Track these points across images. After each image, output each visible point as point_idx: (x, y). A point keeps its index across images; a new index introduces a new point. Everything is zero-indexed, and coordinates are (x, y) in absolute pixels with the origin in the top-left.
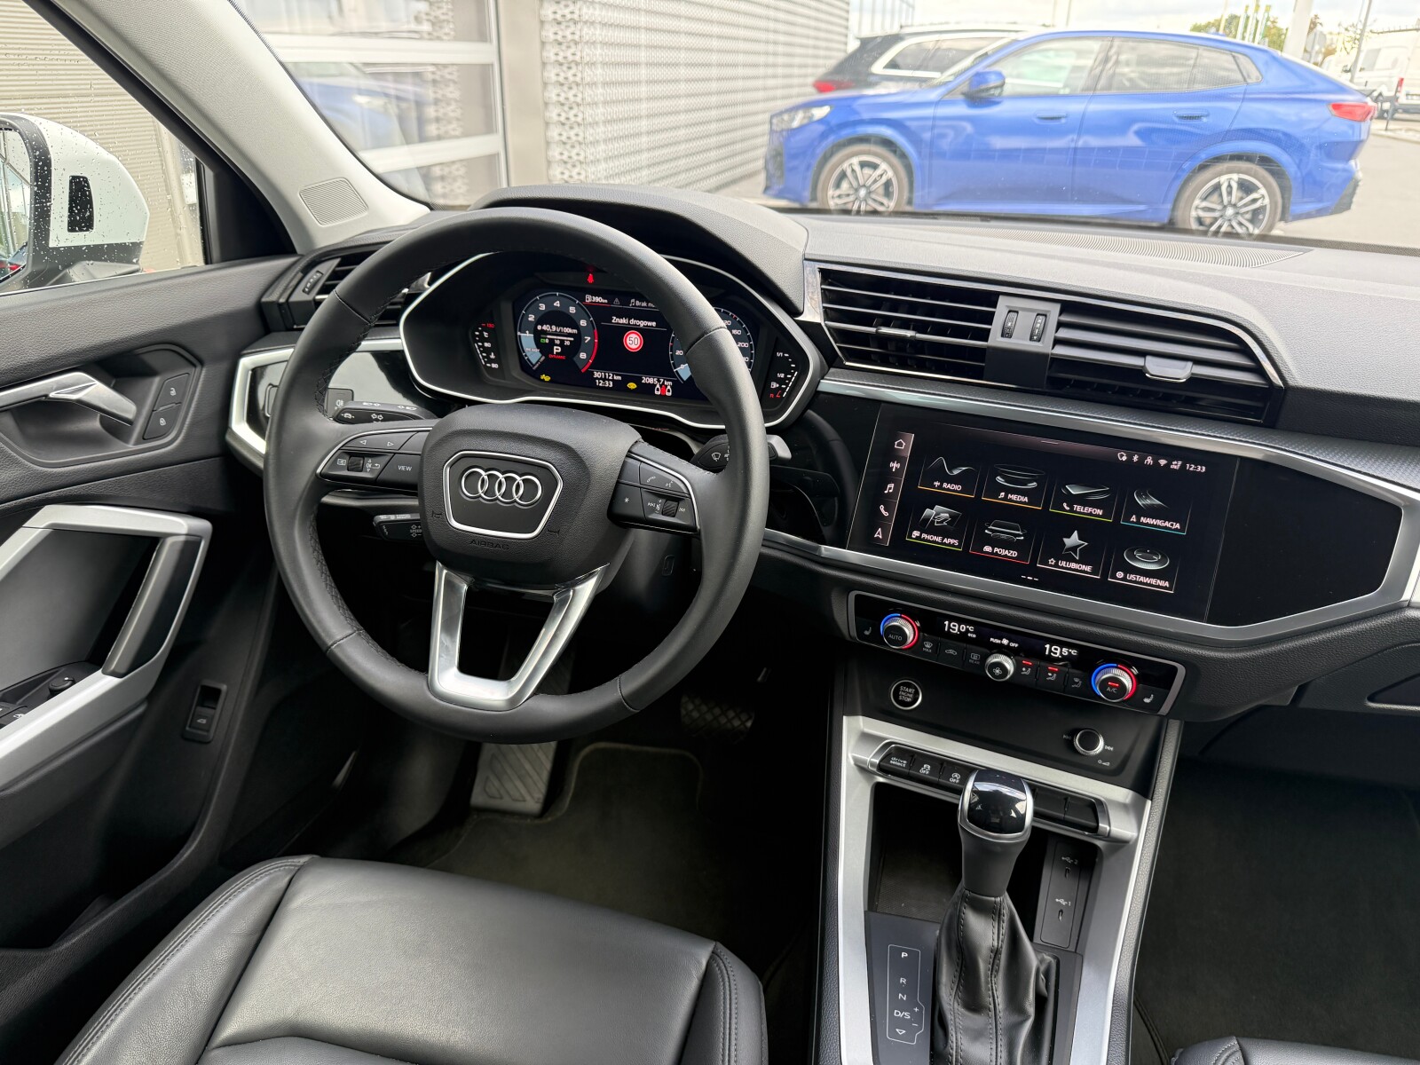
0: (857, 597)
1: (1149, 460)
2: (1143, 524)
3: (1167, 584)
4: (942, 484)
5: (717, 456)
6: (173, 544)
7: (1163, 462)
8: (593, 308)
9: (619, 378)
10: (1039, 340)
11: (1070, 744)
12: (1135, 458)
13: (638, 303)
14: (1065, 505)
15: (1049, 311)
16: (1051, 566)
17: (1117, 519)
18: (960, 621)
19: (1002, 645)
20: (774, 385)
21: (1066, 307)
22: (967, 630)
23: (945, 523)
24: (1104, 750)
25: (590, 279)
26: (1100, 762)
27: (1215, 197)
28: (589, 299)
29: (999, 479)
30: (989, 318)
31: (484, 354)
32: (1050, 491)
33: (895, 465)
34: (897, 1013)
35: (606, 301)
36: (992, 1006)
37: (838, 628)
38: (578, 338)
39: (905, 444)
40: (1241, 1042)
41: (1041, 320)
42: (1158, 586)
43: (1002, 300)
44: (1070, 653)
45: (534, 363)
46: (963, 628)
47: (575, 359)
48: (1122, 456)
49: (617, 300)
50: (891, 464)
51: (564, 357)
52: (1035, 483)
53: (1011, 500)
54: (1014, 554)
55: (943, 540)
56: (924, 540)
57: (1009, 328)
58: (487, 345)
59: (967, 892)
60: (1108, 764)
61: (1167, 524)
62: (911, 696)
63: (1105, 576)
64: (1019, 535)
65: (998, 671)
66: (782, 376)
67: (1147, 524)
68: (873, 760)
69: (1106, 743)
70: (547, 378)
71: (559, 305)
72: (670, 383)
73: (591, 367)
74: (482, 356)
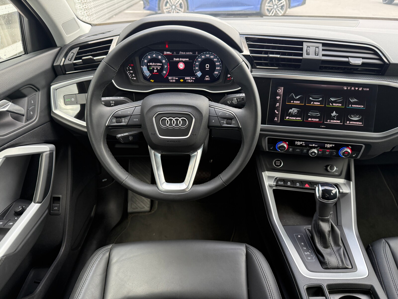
0: (268, 138)
1: (353, 88)
2: (353, 107)
3: (361, 123)
4: (293, 102)
5: (229, 102)
6: (46, 155)
7: (357, 89)
8: (167, 56)
9: (177, 78)
10: (318, 55)
11: (327, 170)
12: (349, 88)
13: (182, 53)
14: (330, 104)
15: (319, 46)
16: (328, 122)
17: (346, 106)
18: (300, 141)
19: (313, 146)
20: (229, 76)
21: (324, 45)
22: (303, 144)
23: (296, 113)
24: (336, 170)
25: (167, 47)
26: (335, 173)
27: (271, 3)
28: (165, 53)
29: (311, 98)
30: (302, 49)
31: (131, 75)
32: (326, 100)
33: (278, 98)
34: (306, 253)
35: (171, 53)
36: (331, 246)
37: (263, 148)
38: (162, 67)
39: (281, 91)
40: (385, 239)
41: (317, 49)
42: (359, 124)
43: (304, 43)
44: (332, 146)
45: (148, 76)
46: (301, 143)
47: (162, 74)
48: (345, 88)
49: (175, 52)
50: (277, 97)
51: (158, 73)
52: (321, 98)
53: (315, 104)
54: (318, 120)
55: (296, 118)
56: (290, 119)
57: (309, 52)
58: (131, 72)
59: (320, 217)
60: (337, 173)
61: (360, 106)
62: (279, 163)
63: (344, 123)
64: (318, 114)
65: (313, 154)
67: (354, 107)
68: (274, 183)
69: (336, 168)
70: (153, 81)
71: (155, 56)
72: (194, 78)
73: (167, 76)
74: (130, 76)
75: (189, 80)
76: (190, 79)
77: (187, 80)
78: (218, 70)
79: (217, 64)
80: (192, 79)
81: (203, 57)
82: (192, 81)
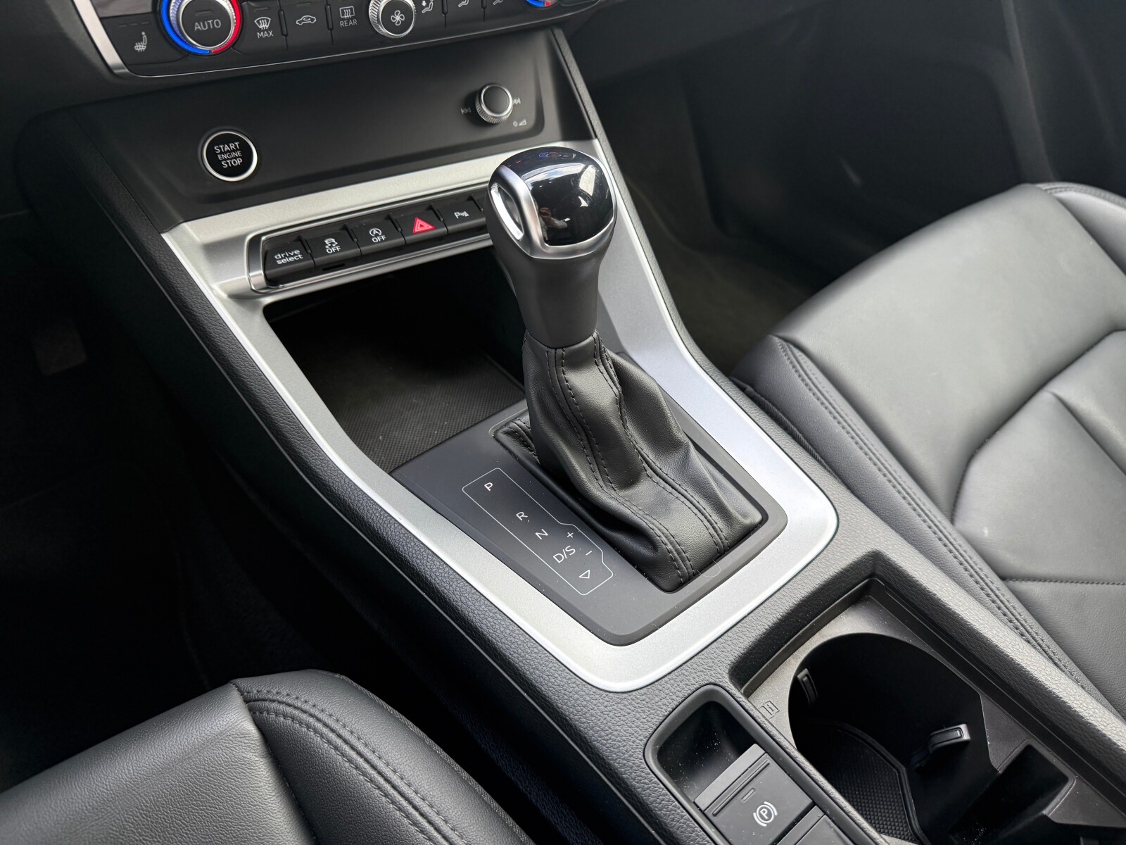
11: (477, 121)
24: (514, 106)
34: (559, 558)
36: (644, 464)
40: (781, 334)
59: (560, 351)
60: (523, 123)
62: (239, 153)
68: (252, 274)
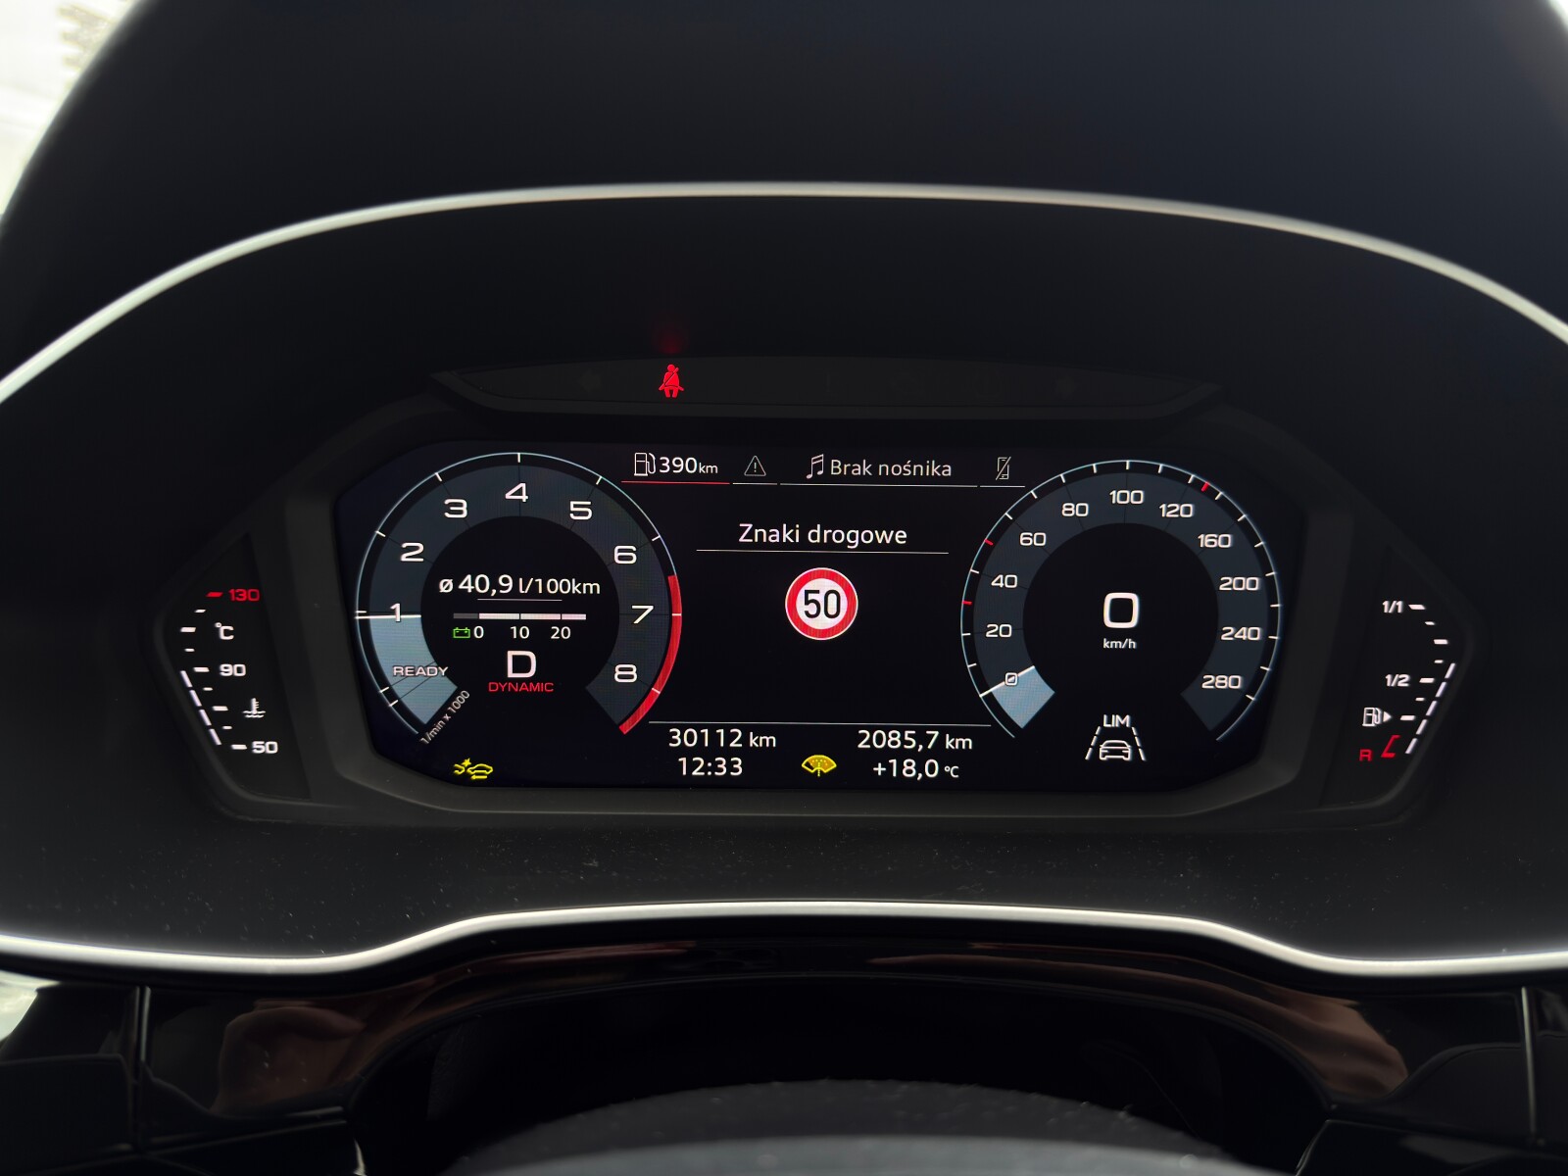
8: (663, 495)
9: (770, 740)
13: (837, 467)
20: (1377, 717)
25: (671, 387)
28: (646, 465)
31: (220, 709)
35: (713, 468)
38: (605, 613)
45: (425, 719)
47: (594, 688)
49: (755, 462)
51: (549, 688)
58: (228, 670)
66: (1403, 680)
70: (480, 772)
71: (524, 498)
72: (967, 742)
73: (661, 709)
74: (211, 714)
75: (901, 754)
76: (912, 754)
77: (885, 755)
78: (1235, 658)
79: (1228, 584)
80: (940, 753)
81: (1071, 509)
82: (932, 769)
